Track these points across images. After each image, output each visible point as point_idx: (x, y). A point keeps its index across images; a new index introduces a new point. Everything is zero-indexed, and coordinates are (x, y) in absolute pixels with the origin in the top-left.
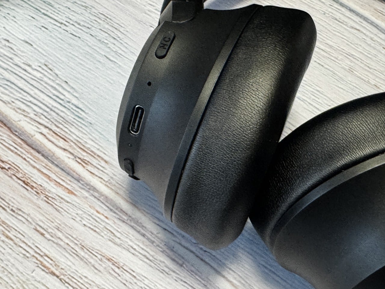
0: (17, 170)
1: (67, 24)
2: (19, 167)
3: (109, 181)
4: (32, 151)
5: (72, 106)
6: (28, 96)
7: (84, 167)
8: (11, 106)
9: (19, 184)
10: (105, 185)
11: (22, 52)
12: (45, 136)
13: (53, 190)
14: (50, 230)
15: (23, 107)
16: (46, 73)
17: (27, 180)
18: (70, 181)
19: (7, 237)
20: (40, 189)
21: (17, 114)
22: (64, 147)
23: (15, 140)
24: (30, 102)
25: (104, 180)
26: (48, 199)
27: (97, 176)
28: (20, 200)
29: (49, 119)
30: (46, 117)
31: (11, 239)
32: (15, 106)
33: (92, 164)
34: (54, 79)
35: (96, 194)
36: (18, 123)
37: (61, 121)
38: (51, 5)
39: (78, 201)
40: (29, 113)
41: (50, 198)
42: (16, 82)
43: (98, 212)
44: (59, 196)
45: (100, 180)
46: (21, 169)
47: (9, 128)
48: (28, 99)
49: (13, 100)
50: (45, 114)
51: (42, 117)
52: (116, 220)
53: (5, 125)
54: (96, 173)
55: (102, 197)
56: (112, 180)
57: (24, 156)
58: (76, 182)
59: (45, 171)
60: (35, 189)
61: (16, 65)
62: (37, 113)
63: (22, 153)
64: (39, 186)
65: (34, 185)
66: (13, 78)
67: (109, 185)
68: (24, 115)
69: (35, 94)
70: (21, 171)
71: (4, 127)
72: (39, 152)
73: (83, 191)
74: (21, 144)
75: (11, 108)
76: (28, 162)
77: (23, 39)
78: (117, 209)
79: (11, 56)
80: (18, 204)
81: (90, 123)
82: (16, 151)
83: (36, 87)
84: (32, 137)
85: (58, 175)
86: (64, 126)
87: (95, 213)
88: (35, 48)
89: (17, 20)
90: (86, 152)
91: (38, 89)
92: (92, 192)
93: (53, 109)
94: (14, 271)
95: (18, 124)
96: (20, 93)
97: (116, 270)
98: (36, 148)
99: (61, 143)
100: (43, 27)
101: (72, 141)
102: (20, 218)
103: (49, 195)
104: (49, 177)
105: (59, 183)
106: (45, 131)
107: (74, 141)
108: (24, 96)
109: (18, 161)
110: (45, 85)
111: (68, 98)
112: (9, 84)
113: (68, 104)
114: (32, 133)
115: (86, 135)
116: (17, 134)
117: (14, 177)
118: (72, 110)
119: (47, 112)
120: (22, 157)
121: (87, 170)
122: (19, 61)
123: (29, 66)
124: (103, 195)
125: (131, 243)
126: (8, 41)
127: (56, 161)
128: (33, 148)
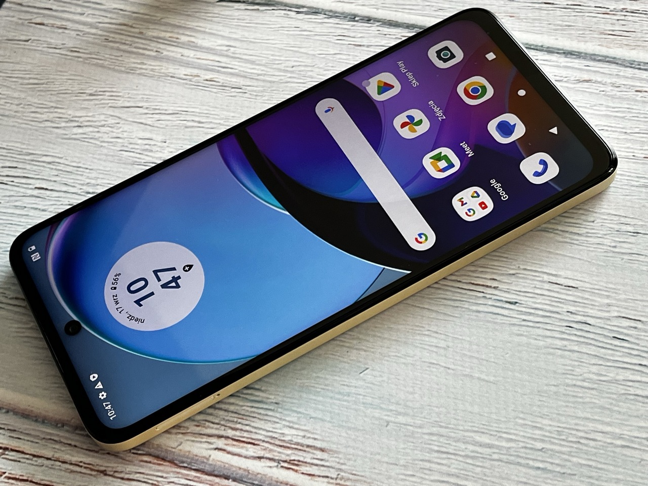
3: (339, 476)
4: (218, 480)
7: (296, 471)
12: (224, 450)
22: (257, 456)
23: (188, 475)
25: (332, 478)
27: (319, 476)
29: (218, 424)
30: (213, 423)
33: (306, 463)
36: (180, 447)
40: (187, 429)
45: (326, 480)
47: (172, 462)
50: (210, 418)
51: (208, 424)
54: (317, 473)
56: (342, 474)
62: (198, 421)
68: (182, 433)
71: (165, 464)
72: (227, 478)
74: (199, 478)
81: (276, 403)
84: (208, 459)
86: (242, 424)
90: (288, 448)
95: (181, 450)
98: (222, 474)
99: (251, 451)
101: (264, 441)
106: (221, 443)
107: (266, 440)
114: (205, 453)
115: (278, 423)
116: (185, 465)
118: (242, 395)
119: (211, 414)
121: (303, 473)
127: (256, 480)
128: (216, 476)
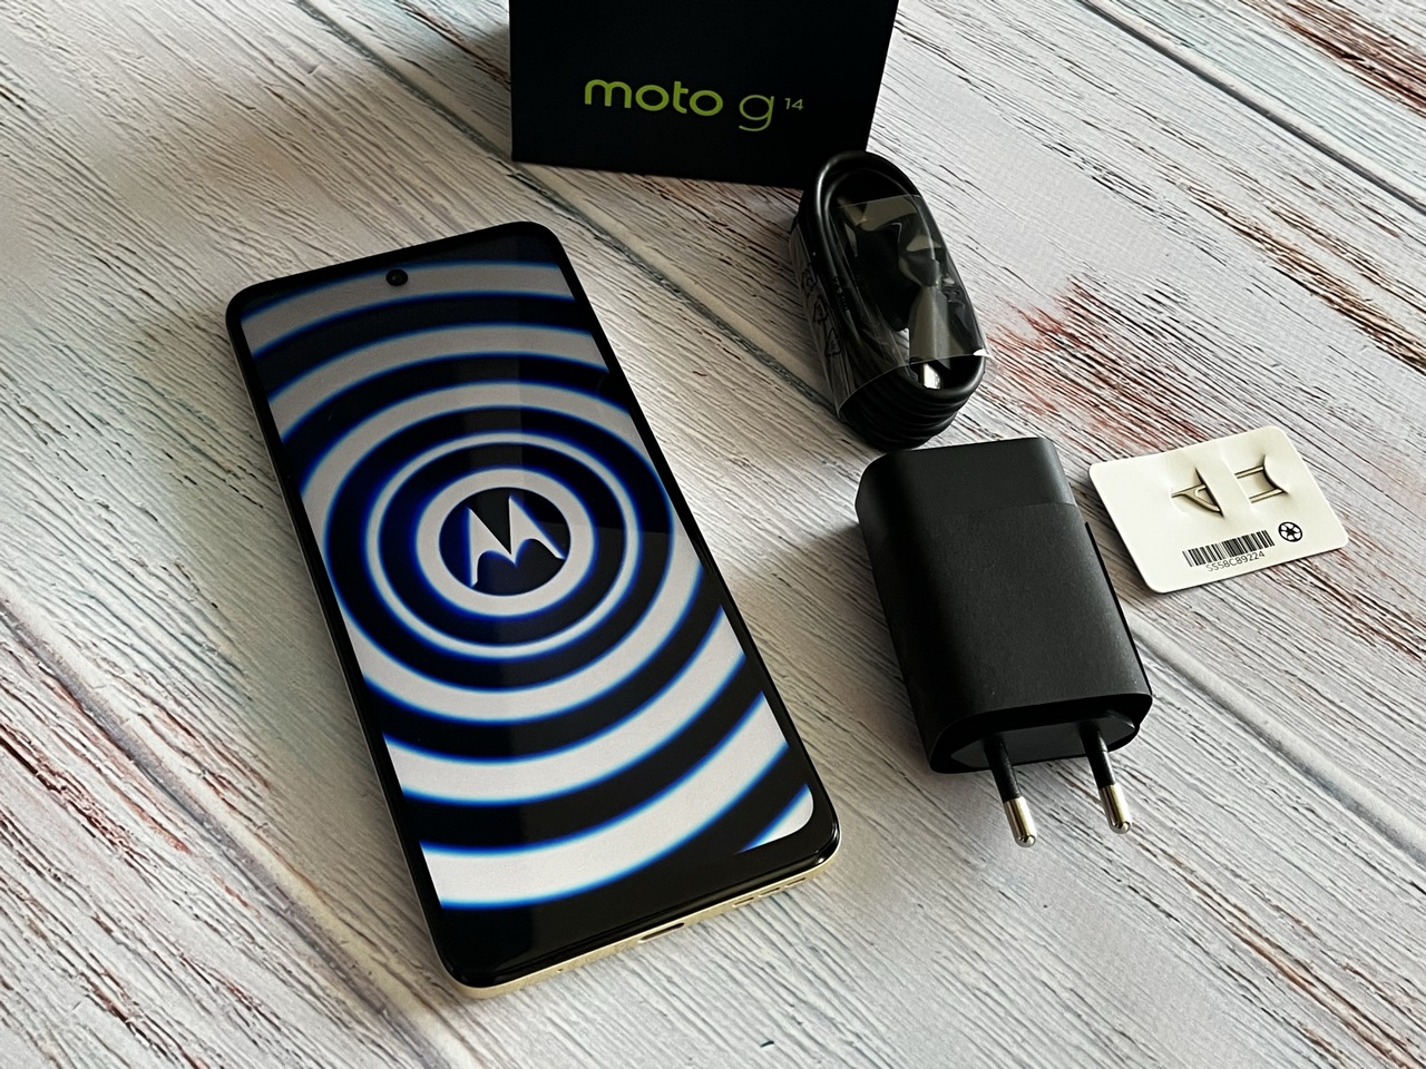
0: (80, 792)
1: (240, 473)
2: (84, 788)
3: (265, 827)
4: (117, 753)
5: (217, 659)
6: (129, 633)
7: (218, 792)
8: (88, 653)
9: (79, 822)
10: (256, 834)
11: (133, 533)
12: (149, 722)
13: (146, 840)
14: (124, 923)
15: (115, 656)
16: (174, 584)
17: (97, 814)
18: (184, 822)
19: (37, 932)
20: (121, 837)
21: (100, 673)
22: (184, 749)
23: (86, 728)
24: (132, 646)
25: (255, 824)
26: (132, 857)
27: (241, 814)
28: (74, 856)
29: (163, 686)
30: (158, 682)
31: (44, 937)
32: (98, 654)
33: (236, 789)
34: (189, 598)
35: (232, 853)
36: (99, 690)
37: (187, 692)
38: (213, 425)
39: (193, 866)
40: (124, 672)
41: (135, 857)
42: (109, 600)
43: (228, 890)
44: (156, 853)
45: (246, 822)
46: (88, 792)
47: (78, 702)
48: (126, 641)
49: (95, 641)
50: (158, 674)
51: (151, 679)
52: (264, 912)
53: (70, 694)
54: (241, 808)
55: (244, 861)
56: (270, 825)
57: (99, 765)
58: (196, 825)
59: (136, 797)
60: (109, 836)
61: (115, 562)
62: (141, 670)
63: (96, 757)
64: (119, 829)
65: (109, 826)
66: (103, 592)
67: (263, 836)
68: (113, 675)
69: (144, 629)
70: (86, 796)
71: (68, 700)
72: (130, 756)
73: (207, 846)
74: (97, 738)
75: (87, 658)
76: (105, 776)
77: (139, 504)
78: (268, 887)
79: (106, 542)
80: (68, 864)
81: (249, 698)
82: (84, 751)
83: (149, 615)
84: (122, 722)
85: (162, 809)
87: (223, 891)
88: (162, 527)
89: (134, 459)
90: (228, 760)
91: (153, 619)
92: (224, 848)
93: (177, 663)
94: (38, 1002)
95: (97, 694)
96: (114, 626)
97: (244, 1012)
99: (181, 740)
100: (186, 477)
101: (204, 736)
102: (69, 893)
103: (137, 849)
104: (143, 810)
105: (160, 825)
106: (150, 711)
107: (208, 736)
108: (120, 632)
109: (84, 773)
110: (169, 611)
111: (211, 641)
112: (92, 603)
113: (210, 654)
114: (124, 713)
115: (235, 723)
116: (92, 715)
117: (71, 808)
118: (216, 668)
119: (162, 670)
120: (94, 765)
121: (223, 799)
122: (124, 555)
123: (143, 565)
124: (245, 856)
125: (285, 961)
126: (107, 507)
127: (162, 778)
128: (119, 747)
